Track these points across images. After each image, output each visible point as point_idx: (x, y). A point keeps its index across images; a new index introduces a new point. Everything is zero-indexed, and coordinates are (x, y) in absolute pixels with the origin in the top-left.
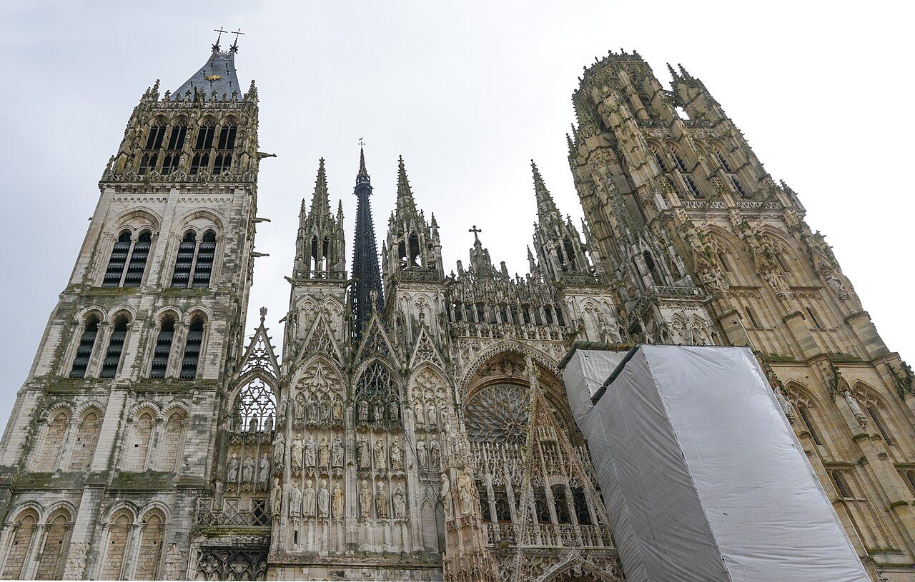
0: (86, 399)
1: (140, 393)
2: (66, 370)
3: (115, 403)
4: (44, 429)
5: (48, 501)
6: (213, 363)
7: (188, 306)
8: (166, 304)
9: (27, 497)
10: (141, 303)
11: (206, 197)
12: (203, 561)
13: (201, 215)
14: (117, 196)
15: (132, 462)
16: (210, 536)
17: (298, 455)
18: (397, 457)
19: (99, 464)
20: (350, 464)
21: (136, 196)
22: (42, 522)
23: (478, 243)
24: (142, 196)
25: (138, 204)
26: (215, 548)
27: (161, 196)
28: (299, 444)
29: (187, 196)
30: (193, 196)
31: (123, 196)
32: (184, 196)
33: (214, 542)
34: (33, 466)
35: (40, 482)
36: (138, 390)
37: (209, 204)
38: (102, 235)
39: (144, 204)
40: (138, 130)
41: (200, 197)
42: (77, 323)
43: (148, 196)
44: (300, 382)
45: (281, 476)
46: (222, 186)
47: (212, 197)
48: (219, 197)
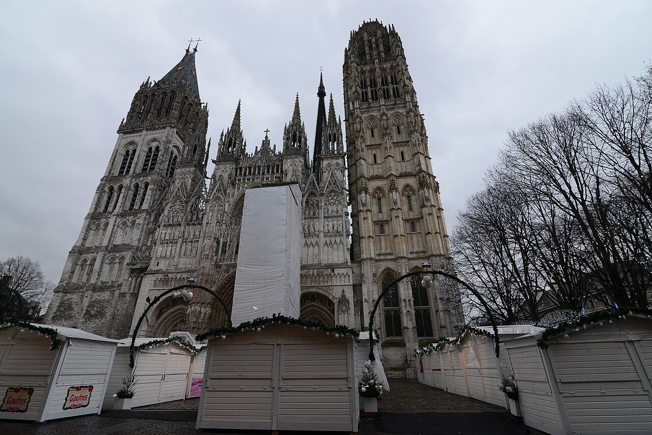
0: (105, 220)
1: (122, 216)
2: (101, 209)
3: (112, 221)
4: (92, 232)
5: (90, 256)
6: (146, 203)
7: (143, 180)
8: (135, 181)
9: (85, 255)
10: (126, 181)
11: (156, 132)
12: (131, 273)
13: (154, 140)
14: (124, 136)
15: (118, 241)
16: (133, 265)
17: (163, 236)
18: (197, 234)
19: (105, 243)
20: (180, 237)
21: (130, 135)
22: (88, 263)
23: (266, 137)
24: (133, 135)
25: (132, 138)
26: (134, 269)
27: (139, 134)
28: (164, 231)
29: (149, 133)
30: (151, 132)
31: (126, 136)
32: (147, 133)
33: (134, 267)
34: (88, 245)
35: (89, 250)
36: (122, 215)
37: (157, 135)
38: (118, 154)
39: (133, 138)
40: (136, 103)
41: (153, 132)
42: (105, 192)
43: (135, 135)
44: (170, 208)
45: (155, 244)
46: (161, 126)
47: (158, 131)
48: (161, 131)
